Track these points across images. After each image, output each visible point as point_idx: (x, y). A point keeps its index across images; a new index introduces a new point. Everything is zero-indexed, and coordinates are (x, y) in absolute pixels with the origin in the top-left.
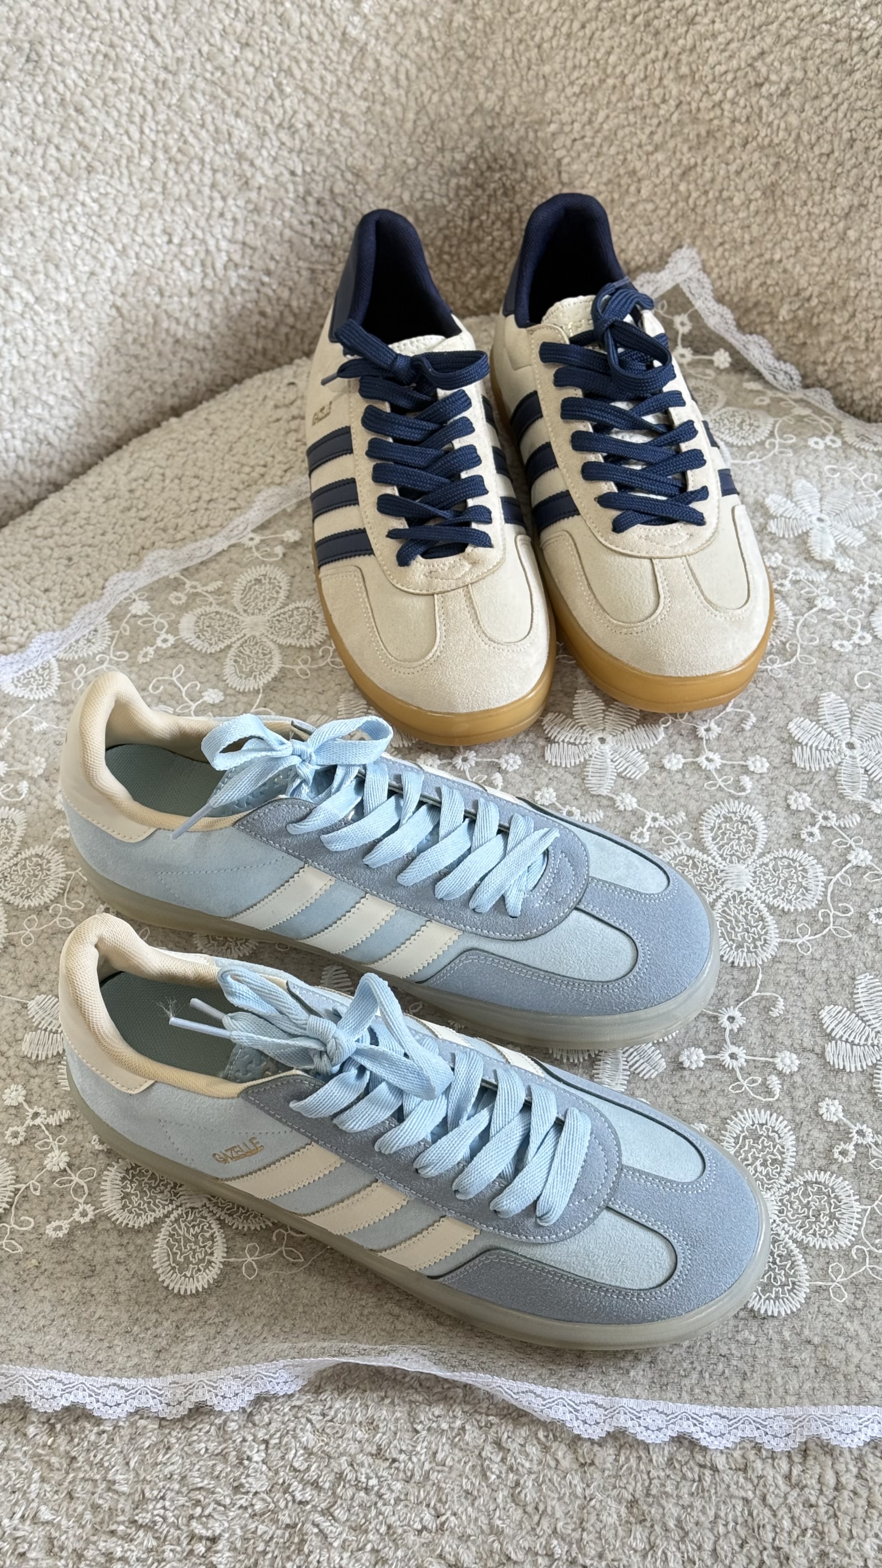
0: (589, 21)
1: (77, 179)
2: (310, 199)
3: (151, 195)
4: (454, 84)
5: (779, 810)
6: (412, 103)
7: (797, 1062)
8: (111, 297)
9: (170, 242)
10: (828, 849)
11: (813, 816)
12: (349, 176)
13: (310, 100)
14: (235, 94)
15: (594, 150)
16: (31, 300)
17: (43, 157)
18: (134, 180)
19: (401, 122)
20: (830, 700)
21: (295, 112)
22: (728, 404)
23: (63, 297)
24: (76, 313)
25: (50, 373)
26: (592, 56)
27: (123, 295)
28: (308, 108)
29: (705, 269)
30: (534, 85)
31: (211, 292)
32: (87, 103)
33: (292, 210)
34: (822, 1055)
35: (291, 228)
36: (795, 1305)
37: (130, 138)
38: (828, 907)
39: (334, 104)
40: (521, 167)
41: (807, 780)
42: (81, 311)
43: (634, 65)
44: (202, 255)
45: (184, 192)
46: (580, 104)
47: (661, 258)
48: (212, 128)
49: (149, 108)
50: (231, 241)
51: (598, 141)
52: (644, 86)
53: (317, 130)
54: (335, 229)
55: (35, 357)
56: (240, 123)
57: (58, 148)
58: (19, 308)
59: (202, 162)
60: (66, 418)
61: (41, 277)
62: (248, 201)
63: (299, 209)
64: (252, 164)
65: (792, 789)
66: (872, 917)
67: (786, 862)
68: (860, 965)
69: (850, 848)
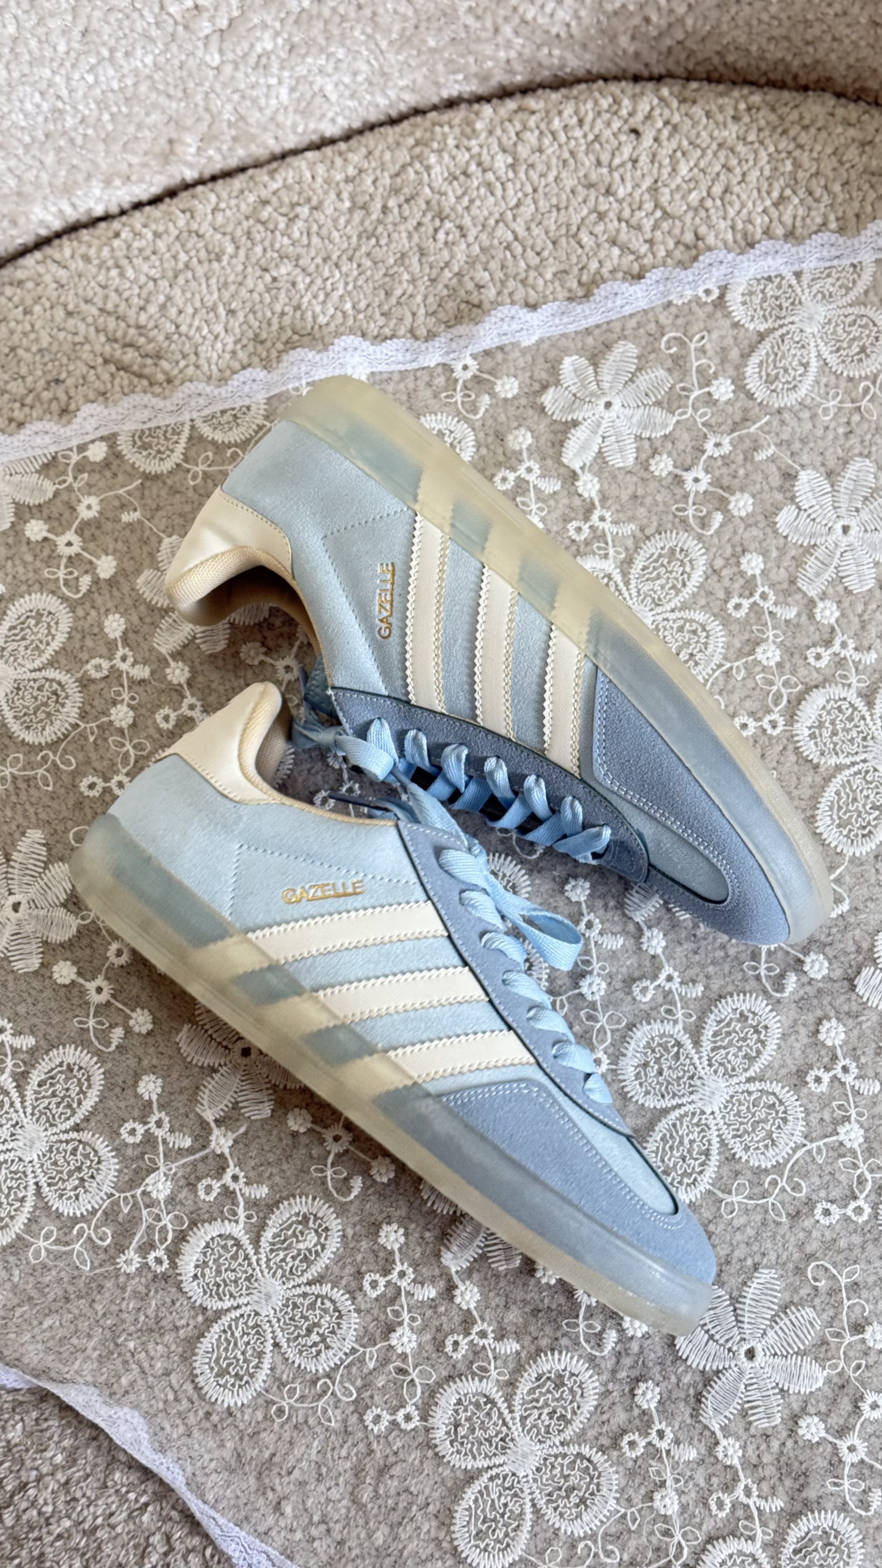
5: (803, 1031)
7: (645, 1330)
10: (825, 1107)
38: (782, 1175)
41: (855, 1012)
65: (832, 1014)
66: (818, 1210)
67: (772, 1100)
68: (772, 1257)
69: (847, 1119)
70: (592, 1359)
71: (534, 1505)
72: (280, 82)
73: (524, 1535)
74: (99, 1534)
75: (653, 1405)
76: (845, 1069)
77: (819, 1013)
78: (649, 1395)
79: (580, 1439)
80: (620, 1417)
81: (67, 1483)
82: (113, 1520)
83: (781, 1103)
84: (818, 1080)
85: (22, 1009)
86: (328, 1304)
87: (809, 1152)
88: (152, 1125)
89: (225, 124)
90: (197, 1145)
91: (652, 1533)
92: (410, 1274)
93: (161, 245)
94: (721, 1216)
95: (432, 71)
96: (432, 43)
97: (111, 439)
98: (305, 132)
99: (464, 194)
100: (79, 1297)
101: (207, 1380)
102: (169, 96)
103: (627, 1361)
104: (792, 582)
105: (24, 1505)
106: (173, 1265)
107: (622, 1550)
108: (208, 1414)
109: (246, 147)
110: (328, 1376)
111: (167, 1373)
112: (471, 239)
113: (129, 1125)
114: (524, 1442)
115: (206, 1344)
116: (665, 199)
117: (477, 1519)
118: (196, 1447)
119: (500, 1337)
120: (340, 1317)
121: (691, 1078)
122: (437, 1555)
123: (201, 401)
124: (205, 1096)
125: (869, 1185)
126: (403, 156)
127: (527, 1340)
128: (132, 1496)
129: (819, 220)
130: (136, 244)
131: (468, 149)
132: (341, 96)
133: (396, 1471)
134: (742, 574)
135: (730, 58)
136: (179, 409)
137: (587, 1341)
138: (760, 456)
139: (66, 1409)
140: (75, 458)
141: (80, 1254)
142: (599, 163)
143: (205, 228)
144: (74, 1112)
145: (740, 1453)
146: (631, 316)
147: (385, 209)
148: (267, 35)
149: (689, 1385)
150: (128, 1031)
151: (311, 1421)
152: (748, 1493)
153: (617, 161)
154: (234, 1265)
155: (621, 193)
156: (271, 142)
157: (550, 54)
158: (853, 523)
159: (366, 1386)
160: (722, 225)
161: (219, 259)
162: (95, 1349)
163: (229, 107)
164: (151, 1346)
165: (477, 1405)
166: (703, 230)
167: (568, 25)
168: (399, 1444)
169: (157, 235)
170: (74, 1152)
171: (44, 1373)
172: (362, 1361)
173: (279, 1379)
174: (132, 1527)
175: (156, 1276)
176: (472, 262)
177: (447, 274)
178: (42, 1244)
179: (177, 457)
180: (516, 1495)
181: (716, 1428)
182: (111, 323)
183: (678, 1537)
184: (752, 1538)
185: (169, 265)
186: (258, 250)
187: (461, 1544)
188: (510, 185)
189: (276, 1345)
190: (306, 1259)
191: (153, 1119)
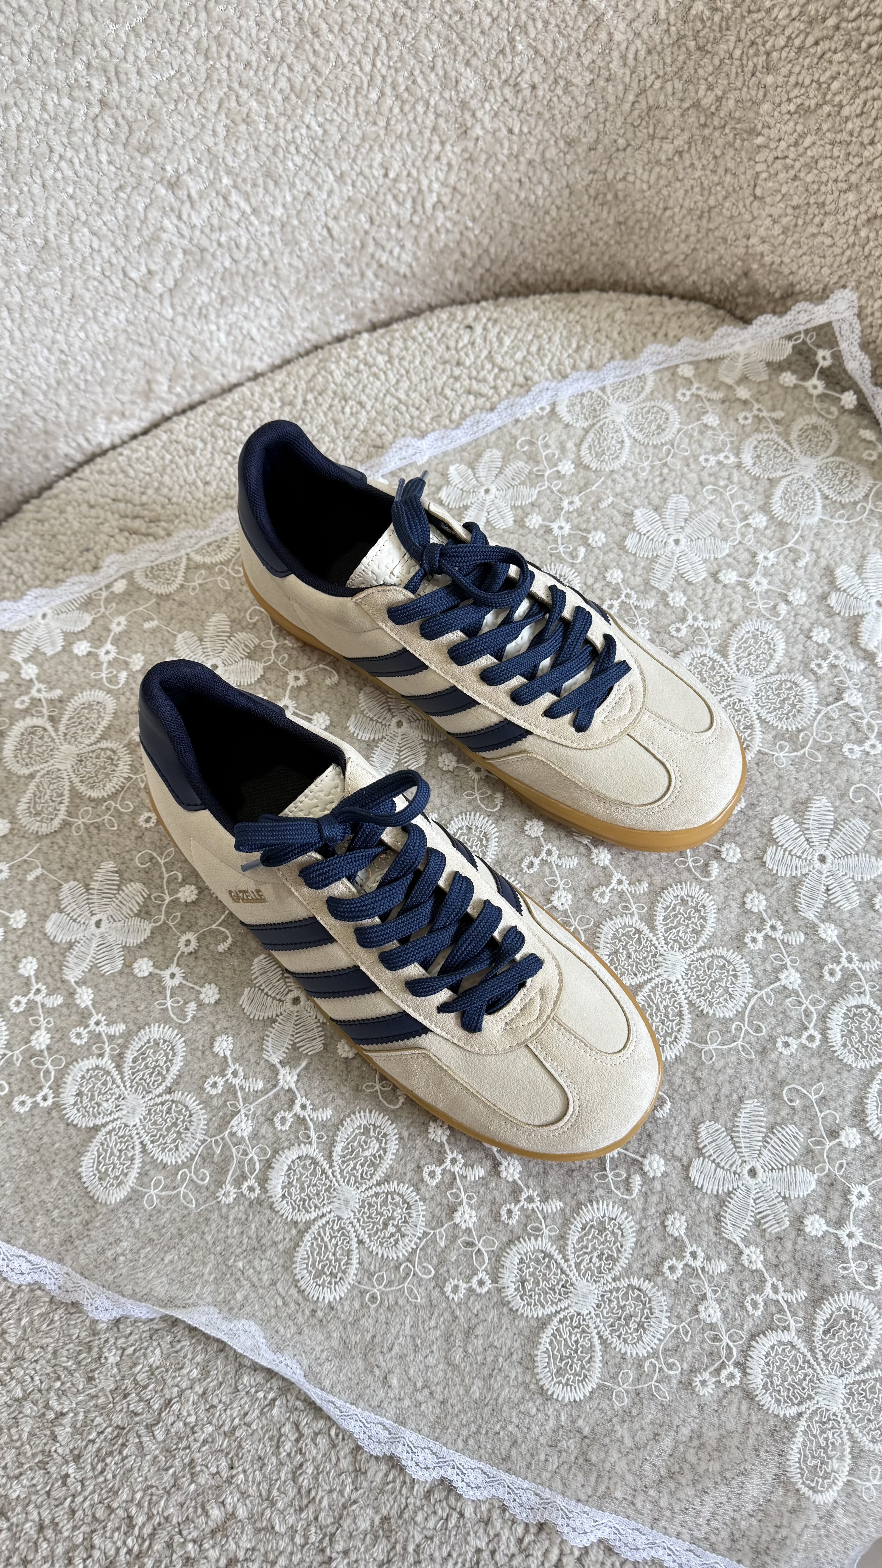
0: (823, 39)
1: (306, 102)
2: (522, 159)
3: (374, 129)
4: (678, 73)
5: (734, 904)
6: (634, 85)
7: (663, 1169)
8: (324, 218)
9: (386, 175)
10: (764, 960)
11: (763, 921)
12: (562, 144)
13: (540, 61)
14: (469, 42)
15: (792, 173)
16: (248, 210)
17: (275, 74)
18: (360, 110)
19: (620, 101)
20: (821, 804)
21: (522, 71)
22: (838, 452)
23: (279, 212)
24: (289, 229)
25: (258, 279)
26: (816, 77)
27: (335, 218)
28: (536, 69)
29: (860, 316)
30: (753, 93)
31: (418, 227)
32: (324, 27)
33: (504, 166)
34: (686, 1168)
35: (500, 181)
36: (579, 1396)
37: (361, 69)
38: (743, 1021)
39: (560, 71)
40: (721, 171)
41: (770, 882)
42: (294, 227)
43: (855, 96)
44: (415, 192)
45: (406, 131)
46: (791, 124)
47: (824, 290)
48: (441, 73)
49: (384, 42)
50: (444, 184)
51: (798, 165)
52: (858, 122)
53: (540, 93)
54: (539, 191)
55: (245, 262)
56: (469, 73)
57: (290, 68)
58: (236, 216)
59: (427, 104)
60: (270, 319)
61: (261, 190)
62: (464, 150)
63: (511, 166)
64: (473, 115)
65: (753, 887)
66: (779, 1044)
67: (722, 962)
68: (752, 1088)
69: (785, 966)
70: (624, 1202)
71: (600, 1337)
72: (219, 329)
73: (597, 1365)
74: (237, 1434)
75: (683, 1232)
76: (773, 928)
77: (743, 889)
78: (678, 1224)
79: (628, 1271)
80: (657, 1247)
81: (204, 1393)
82: (248, 1419)
83: (729, 963)
84: (754, 940)
85: (113, 1004)
86: (397, 1198)
87: (761, 998)
88: (230, 1076)
89: (185, 366)
90: (269, 1086)
91: (703, 1341)
92: (461, 1159)
93: (152, 453)
94: (703, 1063)
95: (323, 313)
96: (319, 289)
97: (129, 576)
98: (242, 369)
99: (359, 382)
100: (191, 1232)
101: (307, 1281)
102: (141, 345)
103: (654, 1199)
104: (647, 583)
105: (171, 1419)
106: (264, 1190)
107: (681, 1361)
108: (314, 1312)
109: (202, 384)
110: (409, 1260)
111: (274, 1283)
112: (369, 408)
113: (210, 1081)
114: (582, 1285)
115: (302, 1252)
116: (498, 359)
117: (555, 1359)
118: (308, 1342)
119: (545, 1199)
120: (409, 1207)
121: (654, 956)
122: (527, 1397)
123: (193, 541)
124: (269, 1044)
125: (815, 1017)
126: (312, 369)
127: (568, 1197)
128: (261, 1395)
129: (608, 355)
130: (135, 456)
131: (356, 357)
132: (263, 337)
133: (480, 1330)
134: (609, 584)
135: (524, 276)
136: (177, 549)
137: (618, 1188)
138: (604, 505)
139: (192, 1330)
140: (104, 594)
141: (185, 1196)
142: (448, 348)
143: (182, 437)
144: (164, 1078)
145: (762, 1258)
146: (492, 433)
147: (305, 402)
148: (203, 291)
149: (708, 1209)
150: (201, 1005)
151: (401, 1301)
152: (775, 1289)
153: (460, 345)
154: (315, 1180)
155: (468, 363)
156: (220, 378)
157: (402, 293)
158: (681, 537)
159: (440, 1263)
160: (542, 369)
161: (193, 453)
162: (210, 1274)
163: (186, 351)
164: (256, 1263)
165: (537, 1261)
166: (529, 373)
167: (411, 266)
168: (478, 1307)
169: (148, 448)
170: (169, 1111)
171: (170, 1302)
172: (434, 1241)
173: (368, 1271)
174: (265, 1422)
175: (251, 1203)
176: (372, 422)
177: (356, 432)
178: (153, 1192)
179: (179, 580)
180: (584, 1331)
181: (738, 1240)
182: (122, 506)
183: (726, 1340)
184: (787, 1328)
185: (159, 463)
186: (221, 442)
187: (546, 1383)
188: (390, 373)
189: (360, 1242)
190: (372, 1164)
191: (229, 1071)
